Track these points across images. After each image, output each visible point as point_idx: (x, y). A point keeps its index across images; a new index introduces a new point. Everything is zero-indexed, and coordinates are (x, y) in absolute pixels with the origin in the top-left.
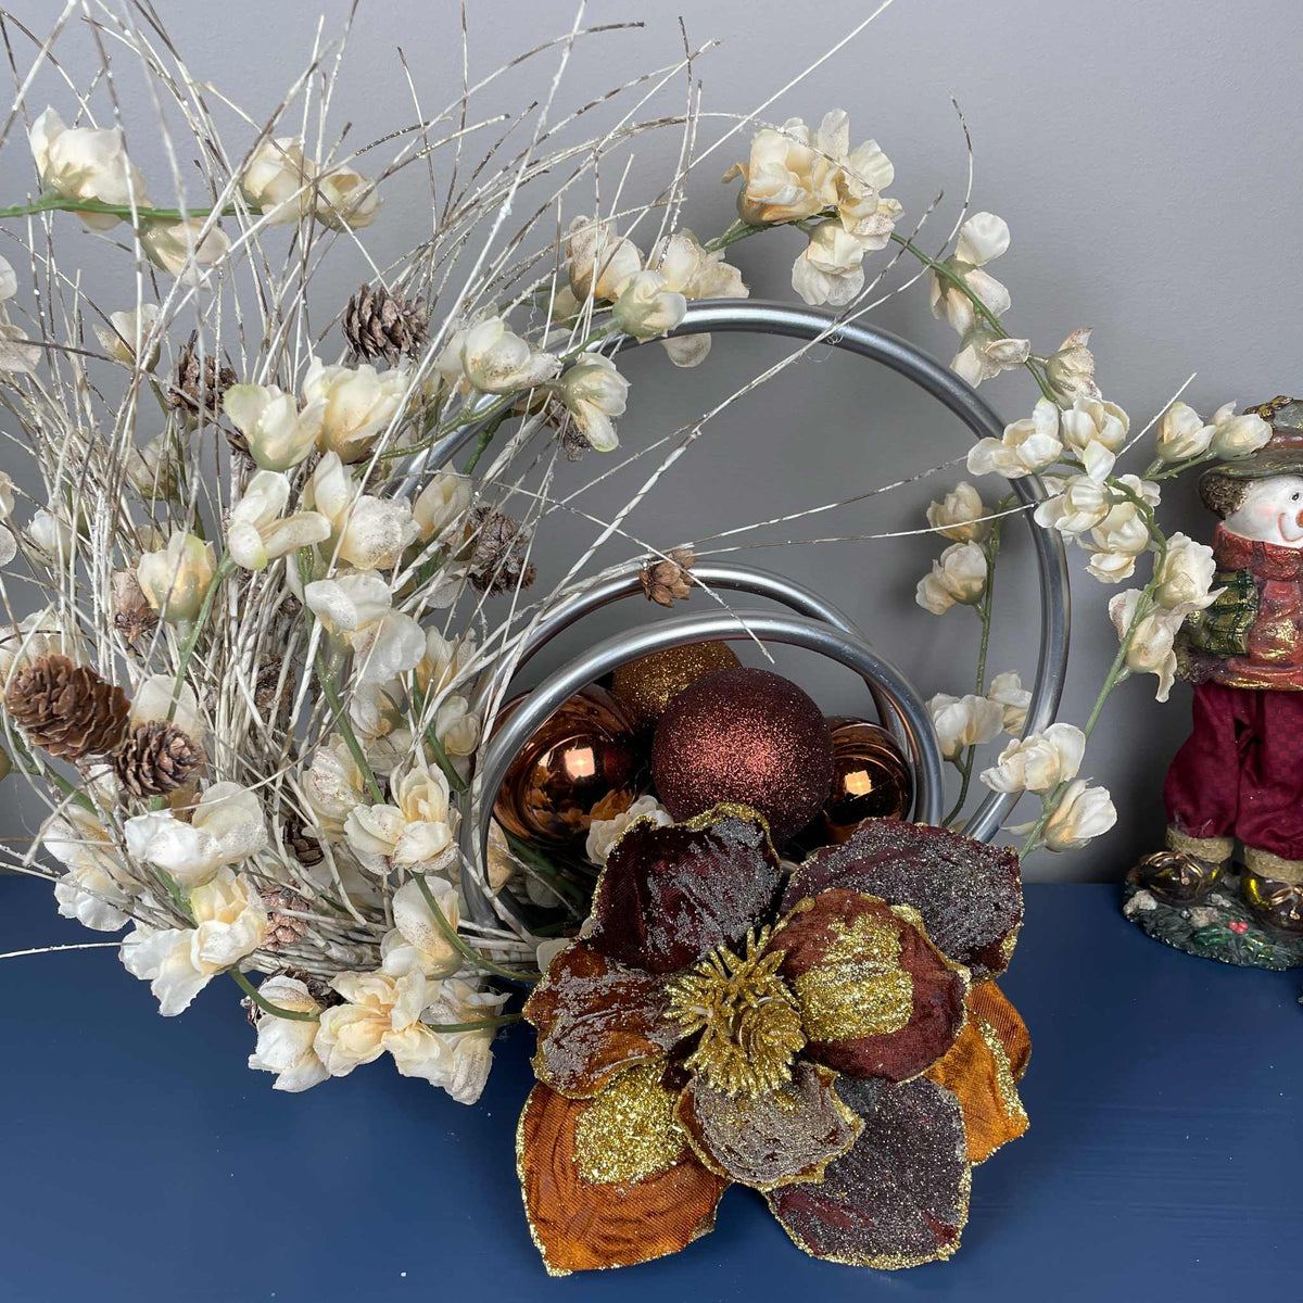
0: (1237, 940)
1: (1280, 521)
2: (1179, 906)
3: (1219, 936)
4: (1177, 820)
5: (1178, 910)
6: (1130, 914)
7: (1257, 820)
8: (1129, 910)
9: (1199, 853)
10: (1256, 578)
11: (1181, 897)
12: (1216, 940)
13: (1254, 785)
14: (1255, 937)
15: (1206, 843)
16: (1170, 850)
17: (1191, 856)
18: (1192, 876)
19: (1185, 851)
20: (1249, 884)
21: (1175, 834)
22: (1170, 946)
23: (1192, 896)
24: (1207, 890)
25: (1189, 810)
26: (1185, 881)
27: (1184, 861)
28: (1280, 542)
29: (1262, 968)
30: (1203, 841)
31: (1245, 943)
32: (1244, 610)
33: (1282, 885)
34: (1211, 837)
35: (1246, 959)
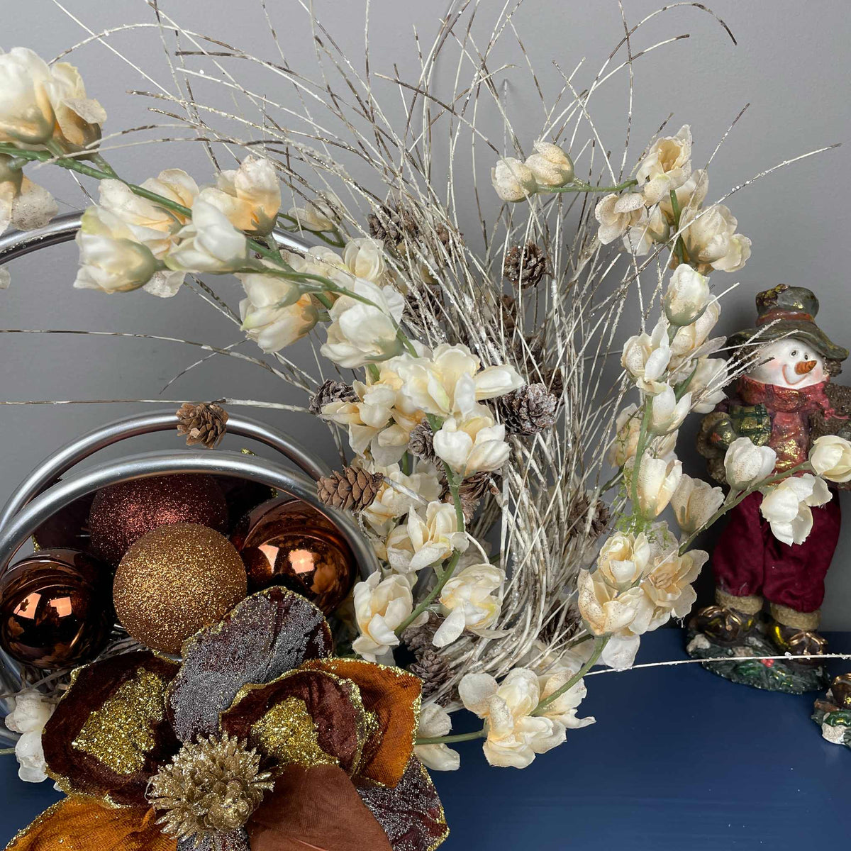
0: (767, 672)
1: (784, 370)
2: (726, 646)
3: (753, 668)
4: (722, 583)
5: (725, 649)
6: (692, 652)
7: (778, 584)
8: (690, 649)
9: (738, 607)
10: (768, 410)
11: (726, 640)
12: (751, 671)
13: (775, 559)
14: (780, 669)
15: (743, 600)
16: (718, 605)
17: (733, 609)
18: (733, 624)
19: (729, 606)
20: (774, 630)
21: (721, 594)
22: (720, 676)
23: (734, 639)
24: (745, 635)
25: (730, 576)
26: (729, 627)
27: (728, 613)
28: (784, 385)
29: (785, 693)
30: (741, 599)
31: (773, 673)
32: (761, 432)
33: (798, 631)
34: (747, 595)
35: (773, 686)
